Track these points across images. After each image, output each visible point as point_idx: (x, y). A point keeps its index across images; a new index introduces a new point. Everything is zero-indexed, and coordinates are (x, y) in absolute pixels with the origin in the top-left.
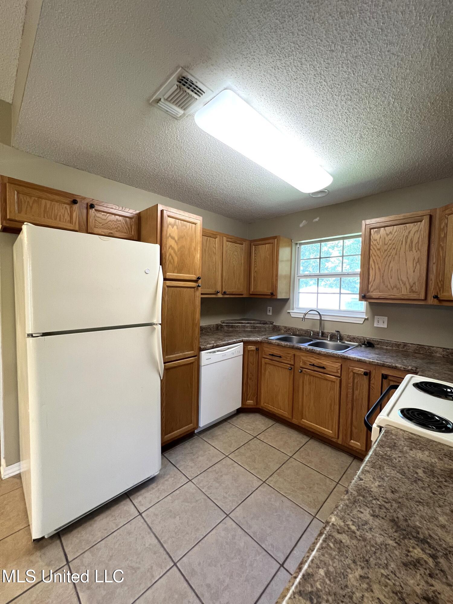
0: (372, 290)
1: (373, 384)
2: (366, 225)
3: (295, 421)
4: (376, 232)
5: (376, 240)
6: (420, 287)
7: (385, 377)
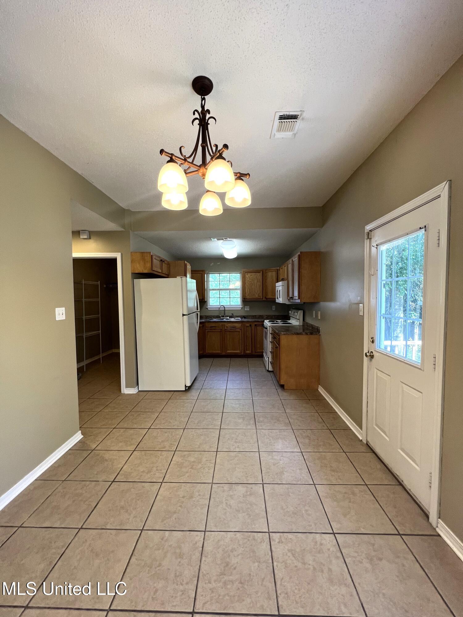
0: (247, 296)
1: (252, 329)
2: (243, 271)
3: (224, 354)
4: (247, 274)
5: (247, 277)
6: (261, 295)
7: (256, 325)
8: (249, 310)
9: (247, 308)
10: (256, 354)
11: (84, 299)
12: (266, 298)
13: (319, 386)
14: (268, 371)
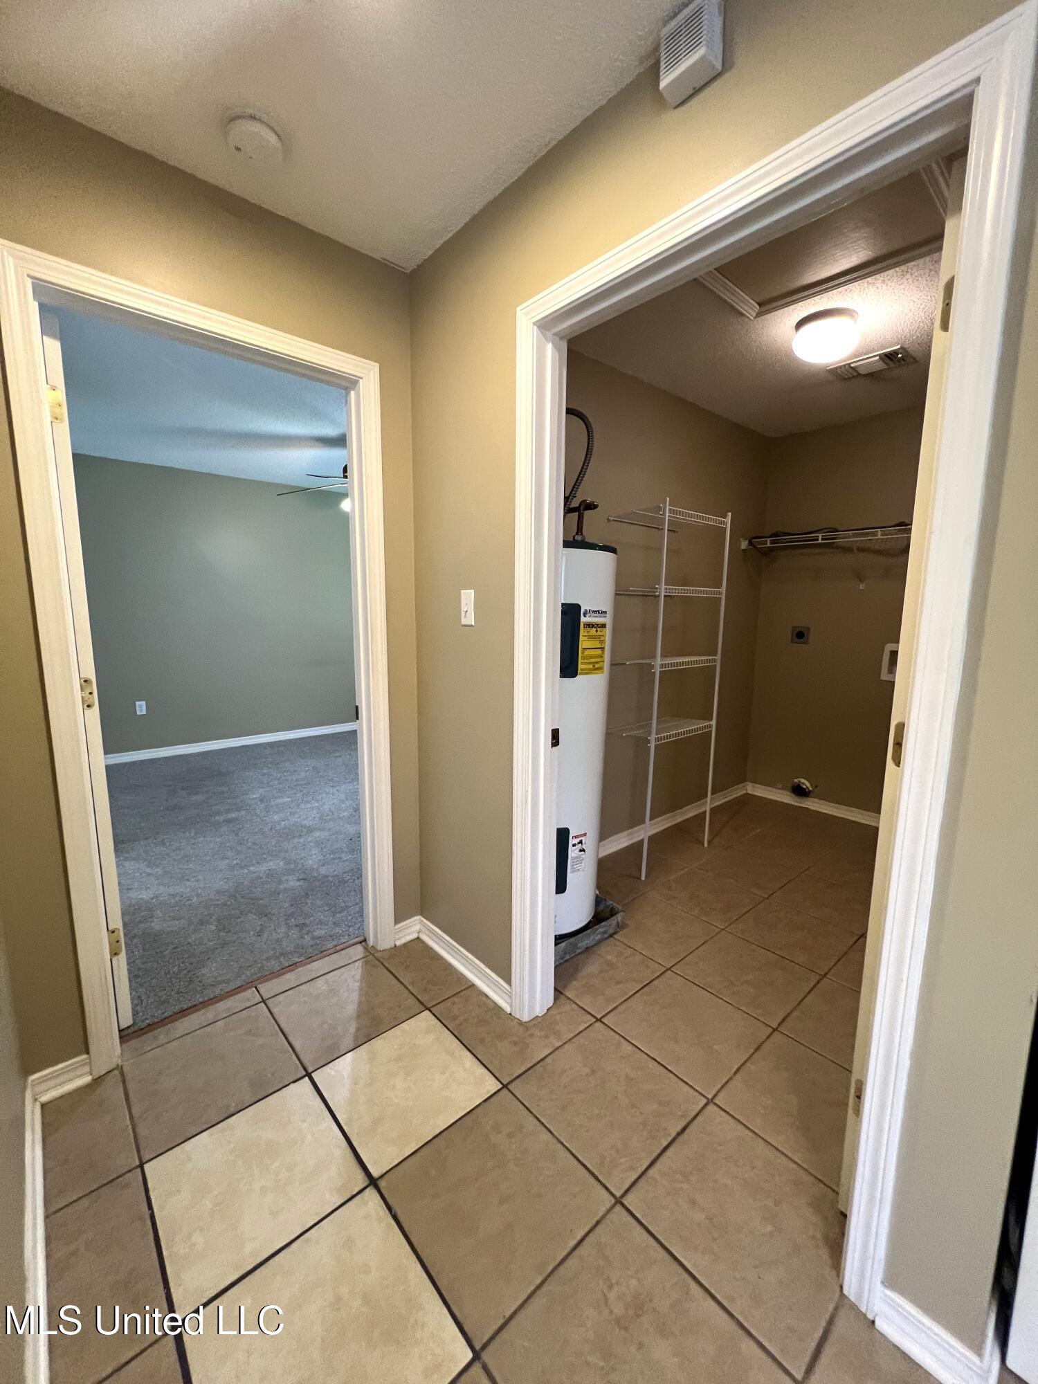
11: (664, 587)
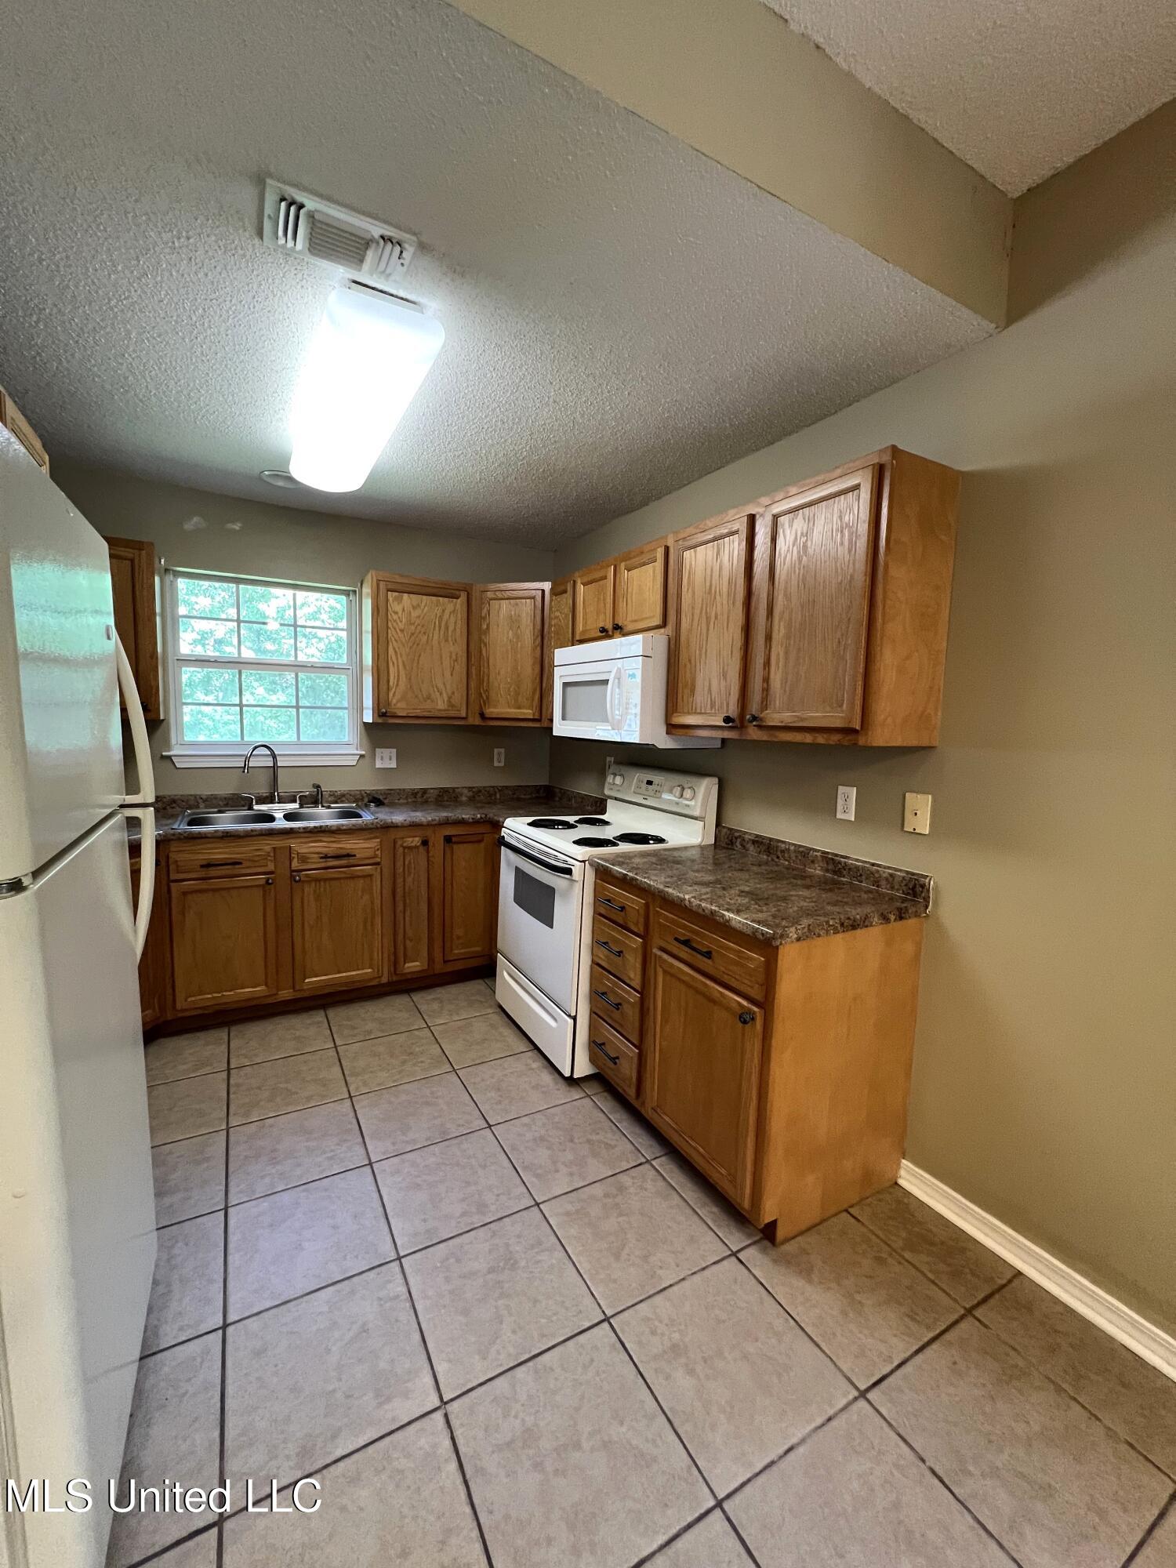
0: (394, 701)
1: (433, 856)
2: (378, 581)
3: (286, 994)
4: (396, 599)
5: (396, 613)
6: (459, 699)
7: (448, 840)
8: (394, 765)
9: (387, 759)
10: (450, 968)
12: (482, 716)
13: (903, 1161)
14: (571, 1081)
